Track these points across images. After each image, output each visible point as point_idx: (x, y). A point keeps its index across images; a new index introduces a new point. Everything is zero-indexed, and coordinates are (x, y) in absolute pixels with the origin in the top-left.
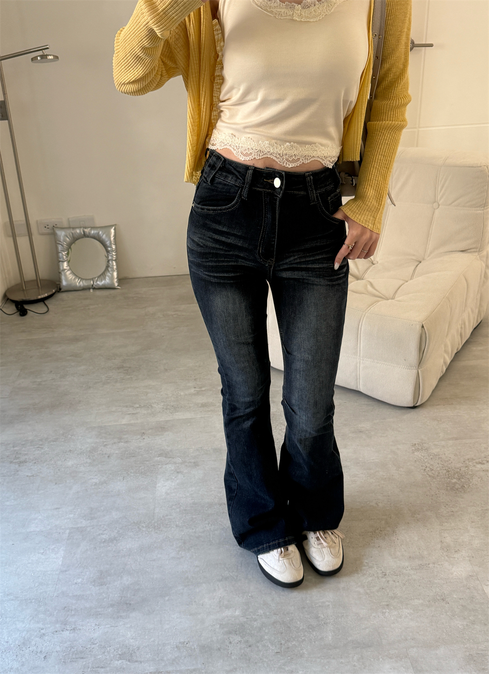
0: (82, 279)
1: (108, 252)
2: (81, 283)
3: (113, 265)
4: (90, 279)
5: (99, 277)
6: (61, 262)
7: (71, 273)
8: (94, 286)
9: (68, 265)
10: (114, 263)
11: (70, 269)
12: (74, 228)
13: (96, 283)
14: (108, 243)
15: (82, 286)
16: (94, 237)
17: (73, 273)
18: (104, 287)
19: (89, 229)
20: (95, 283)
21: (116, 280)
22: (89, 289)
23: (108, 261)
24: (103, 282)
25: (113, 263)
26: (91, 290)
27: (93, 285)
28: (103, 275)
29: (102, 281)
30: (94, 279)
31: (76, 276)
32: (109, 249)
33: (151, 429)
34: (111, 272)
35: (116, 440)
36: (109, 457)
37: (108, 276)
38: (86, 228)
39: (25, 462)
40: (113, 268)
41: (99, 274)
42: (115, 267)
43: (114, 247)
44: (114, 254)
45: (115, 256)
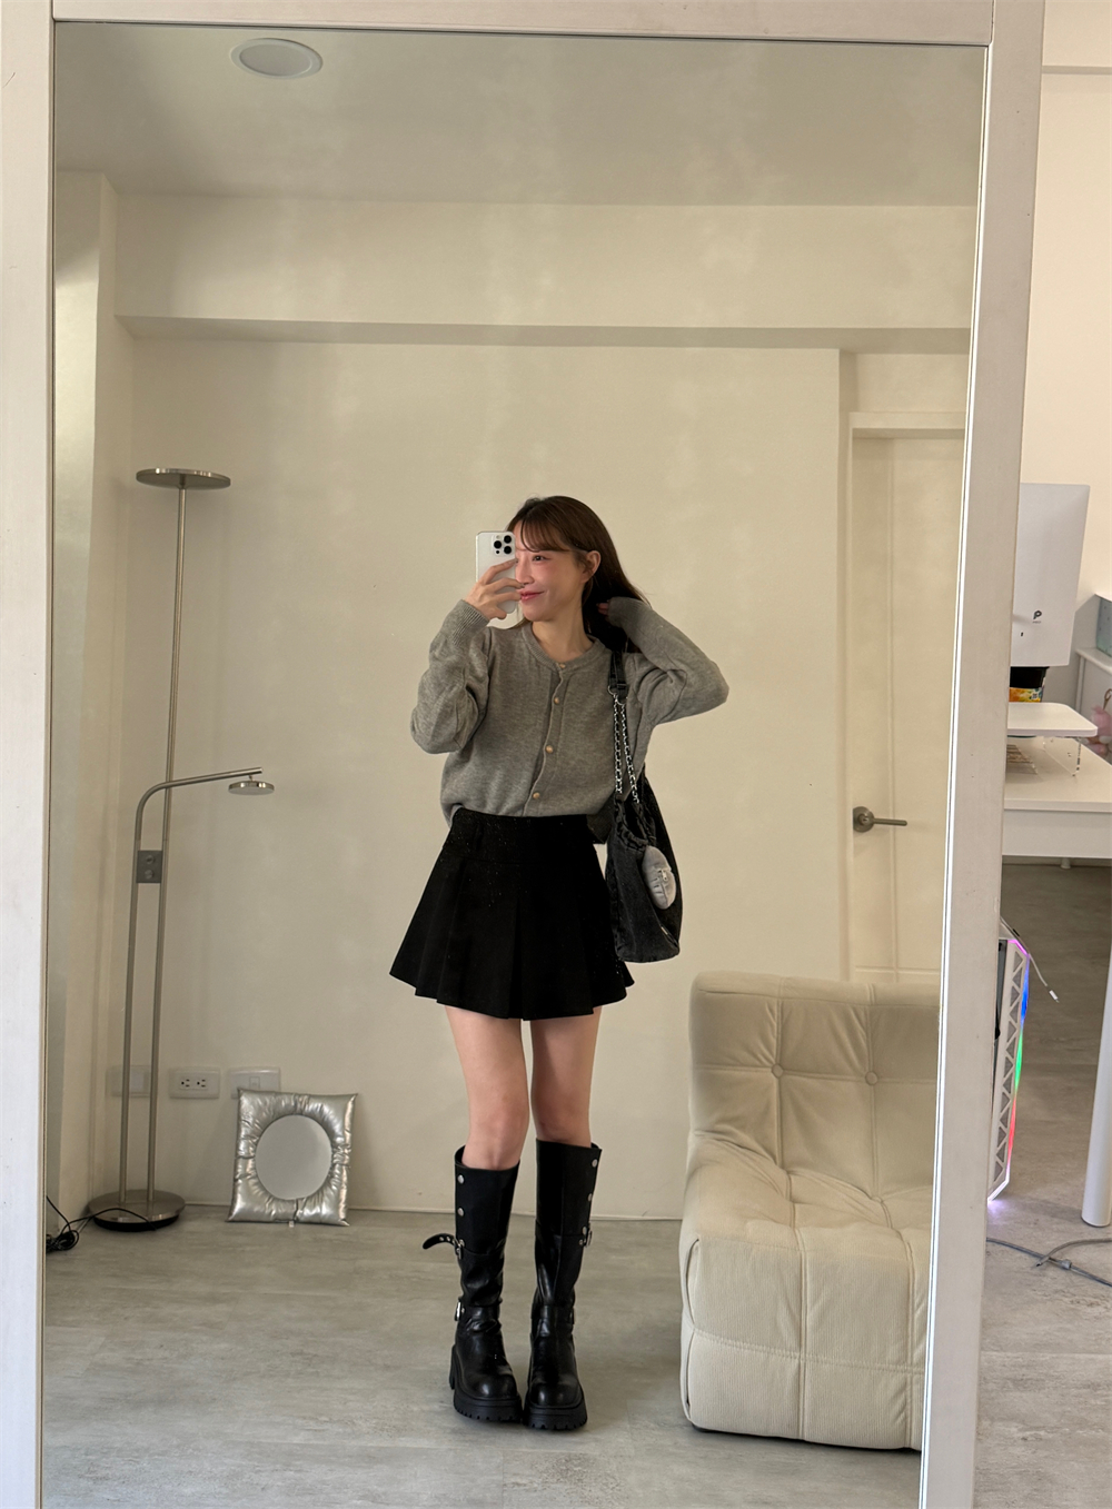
0: (276, 1199)
1: (334, 1145)
2: (273, 1206)
3: (341, 1175)
4: (292, 1201)
5: (309, 1198)
6: (241, 1161)
7: (255, 1184)
8: (298, 1214)
9: (254, 1168)
10: (345, 1173)
11: (256, 1177)
12: (277, 1093)
13: (303, 1209)
14: (337, 1128)
15: (273, 1213)
16: (311, 1116)
17: (259, 1184)
18: (316, 1220)
19: (306, 1097)
20: (299, 1212)
21: (342, 1205)
22: (287, 1222)
23: (333, 1166)
24: (317, 1210)
25: (341, 1170)
26: (291, 1225)
27: (295, 1213)
28: (317, 1197)
29: (314, 1206)
30: (300, 1202)
31: (266, 1192)
32: (339, 1140)
33: (350, 1457)
34: (334, 1188)
35: (278, 1466)
36: (263, 1489)
37: (329, 1196)
38: (300, 1095)
39: (106, 1478)
40: (341, 1180)
41: (310, 1194)
42: (345, 1179)
43: (348, 1138)
44: (346, 1151)
45: (347, 1157)
